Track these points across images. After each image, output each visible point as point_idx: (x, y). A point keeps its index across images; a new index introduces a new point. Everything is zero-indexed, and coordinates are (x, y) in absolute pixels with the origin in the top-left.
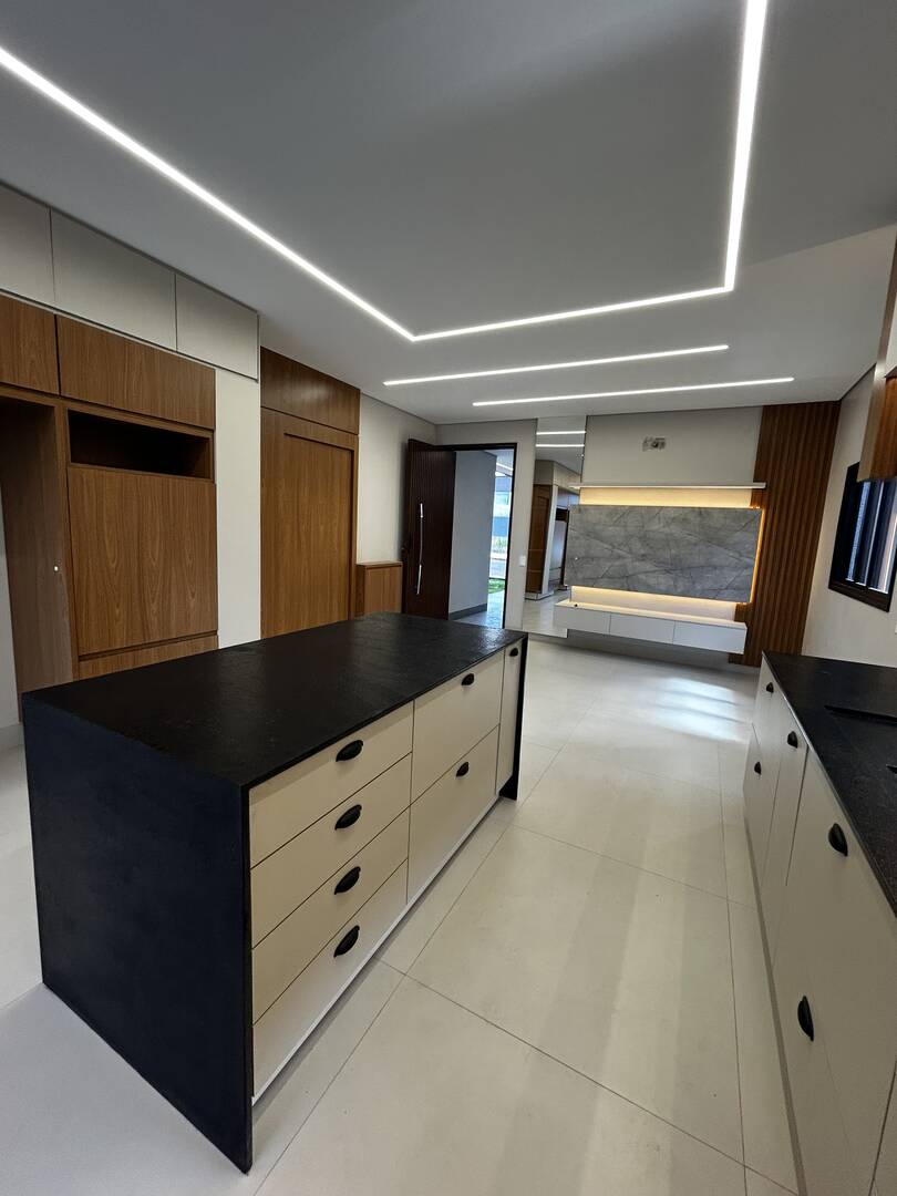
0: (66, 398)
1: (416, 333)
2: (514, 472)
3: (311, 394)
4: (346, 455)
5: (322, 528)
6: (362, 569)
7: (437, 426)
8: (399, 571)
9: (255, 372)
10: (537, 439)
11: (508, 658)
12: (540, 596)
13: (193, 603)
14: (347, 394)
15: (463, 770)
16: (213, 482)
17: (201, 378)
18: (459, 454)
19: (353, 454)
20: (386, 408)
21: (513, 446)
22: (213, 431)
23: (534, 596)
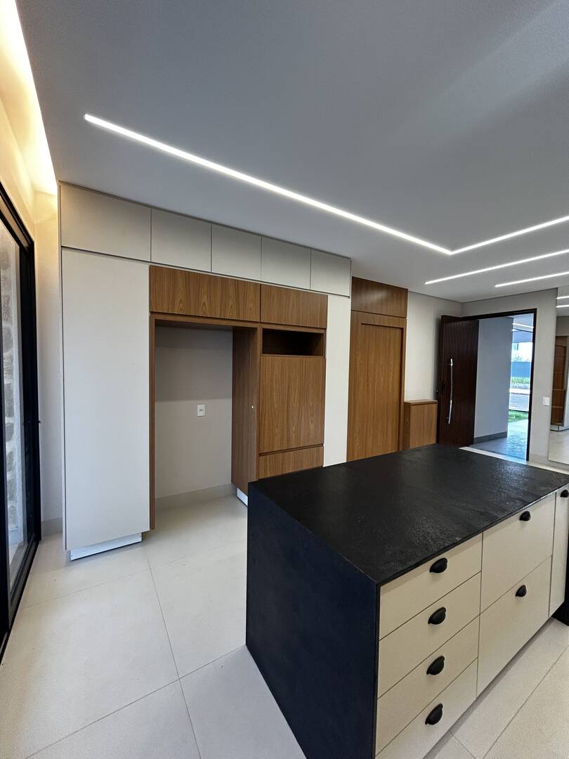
0: (262, 323)
1: (452, 249)
2: (534, 329)
3: (376, 296)
4: (398, 332)
5: (382, 379)
6: (408, 405)
7: (462, 303)
8: (435, 406)
9: (348, 292)
10: (557, 303)
11: (559, 498)
12: (561, 428)
13: (312, 427)
14: (400, 294)
15: (521, 592)
16: (325, 357)
17: (320, 302)
18: (481, 321)
19: (402, 331)
20: (427, 298)
21: (534, 311)
22: (325, 329)
23: (555, 428)
